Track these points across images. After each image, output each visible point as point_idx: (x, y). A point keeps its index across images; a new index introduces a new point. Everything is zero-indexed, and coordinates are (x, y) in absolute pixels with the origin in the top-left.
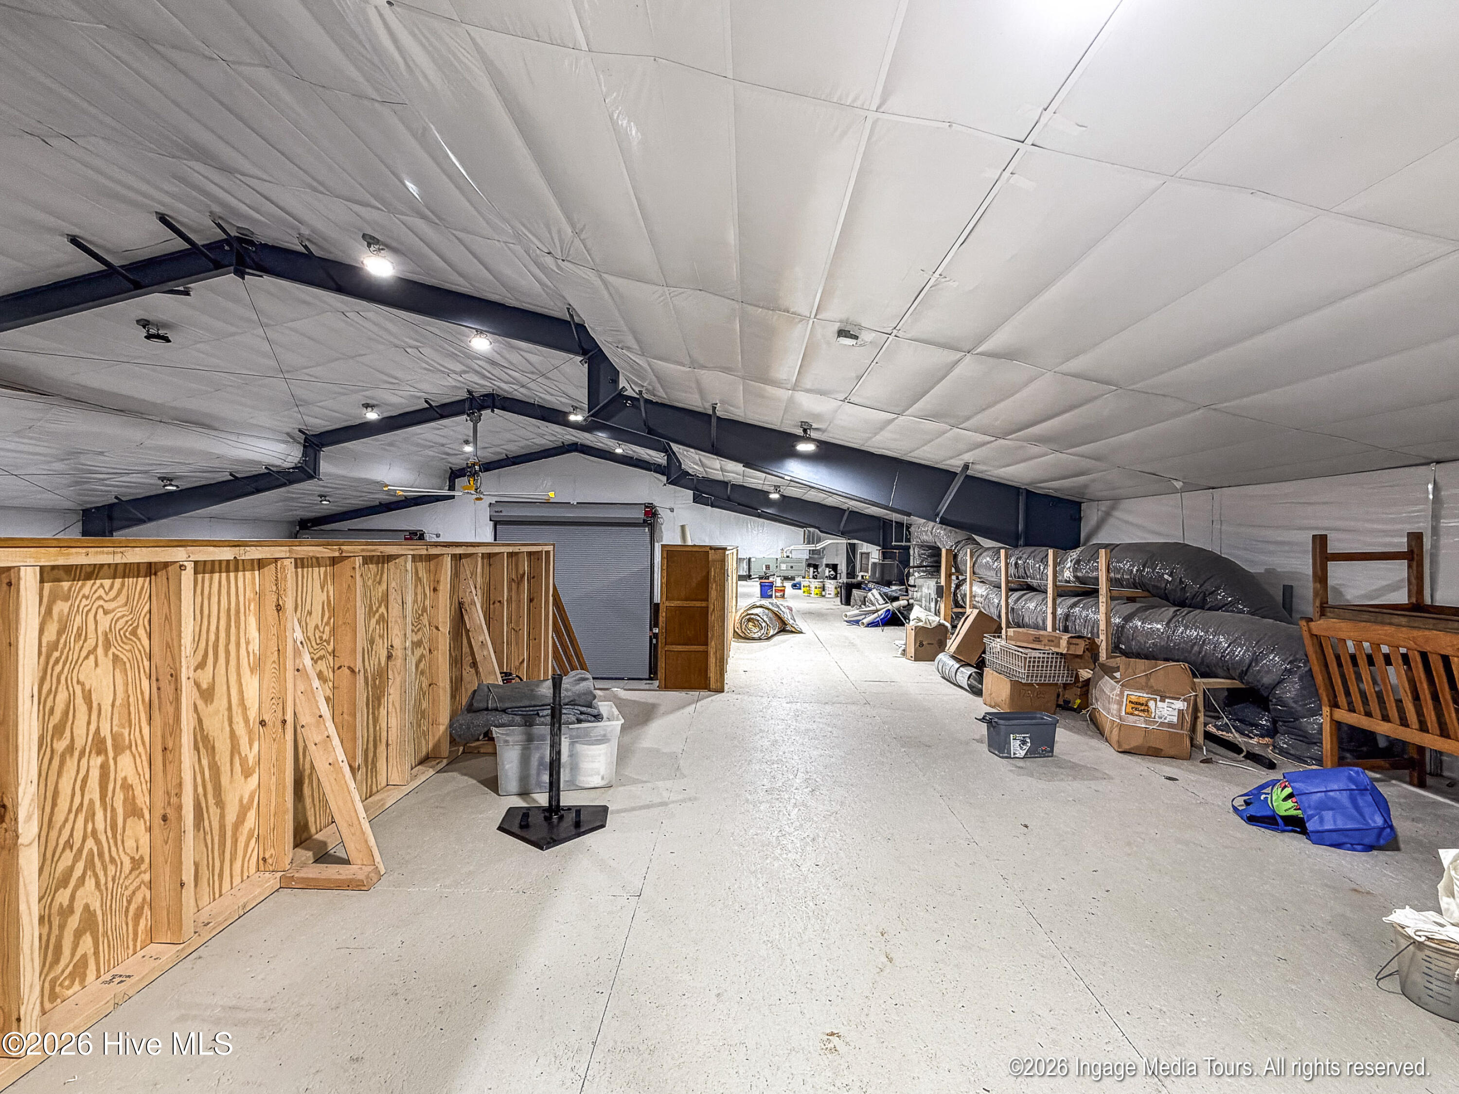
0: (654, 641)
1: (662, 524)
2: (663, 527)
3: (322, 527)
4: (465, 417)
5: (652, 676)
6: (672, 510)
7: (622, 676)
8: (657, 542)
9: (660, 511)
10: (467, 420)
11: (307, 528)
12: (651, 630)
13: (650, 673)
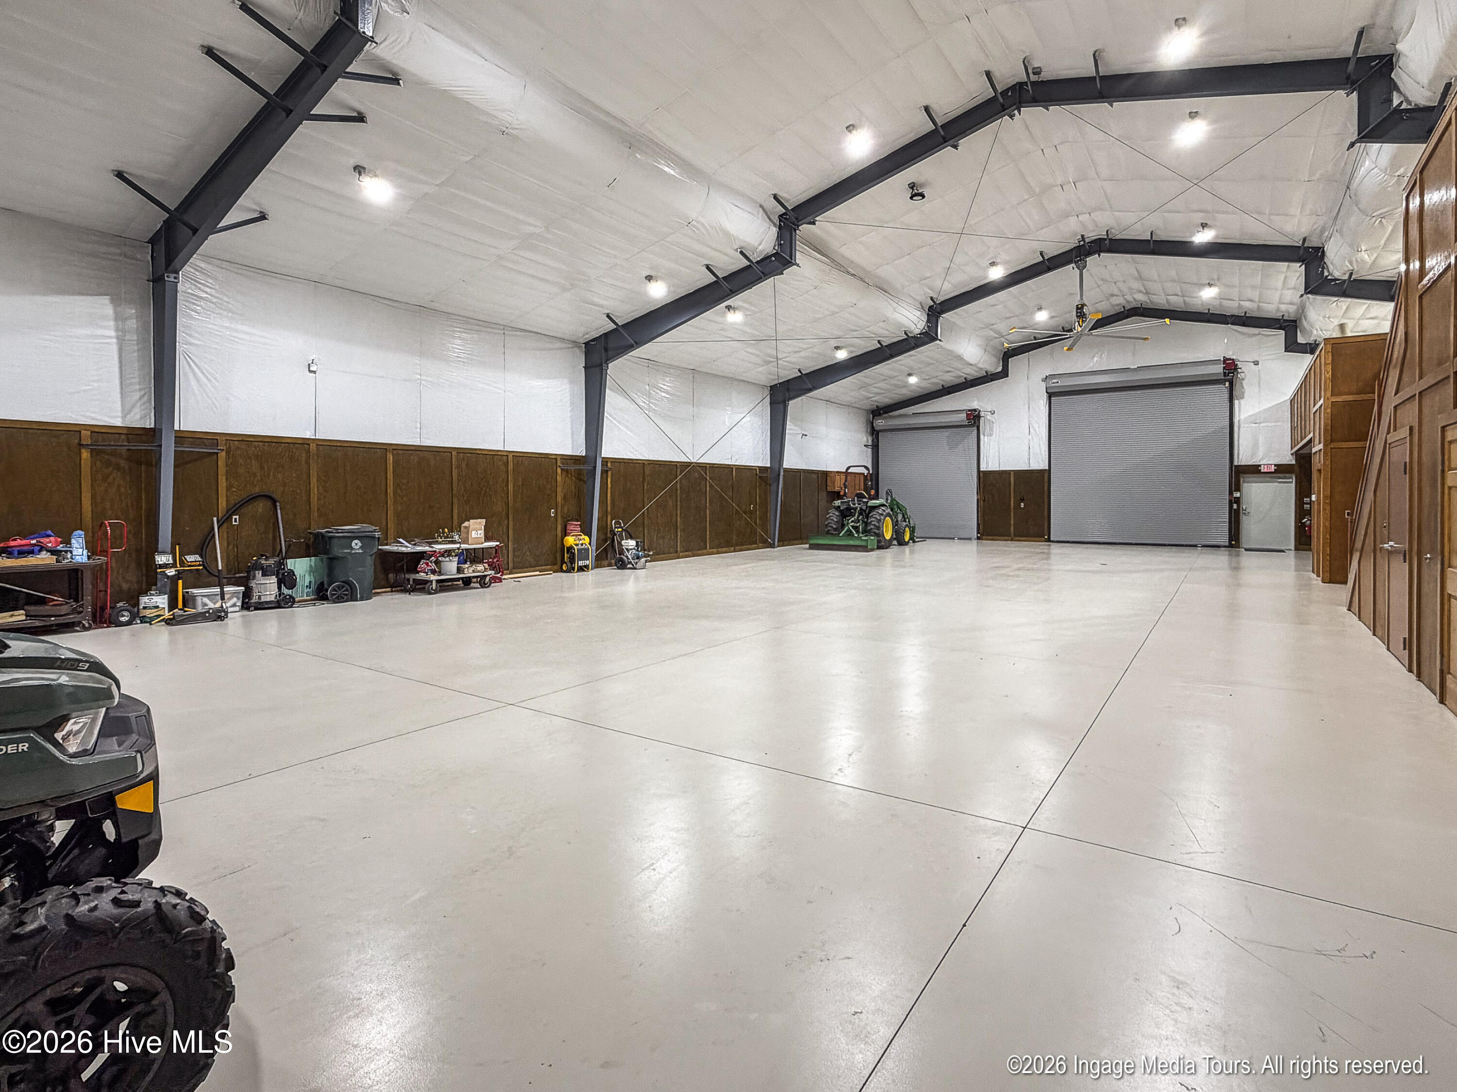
0: (1235, 506)
1: (1243, 379)
2: (1244, 383)
3: (891, 414)
4: (1073, 265)
5: (1234, 543)
6: (1256, 363)
7: (1195, 543)
8: (1237, 399)
9: (1240, 365)
10: (1073, 268)
11: (880, 415)
12: (1231, 493)
13: (1230, 540)
